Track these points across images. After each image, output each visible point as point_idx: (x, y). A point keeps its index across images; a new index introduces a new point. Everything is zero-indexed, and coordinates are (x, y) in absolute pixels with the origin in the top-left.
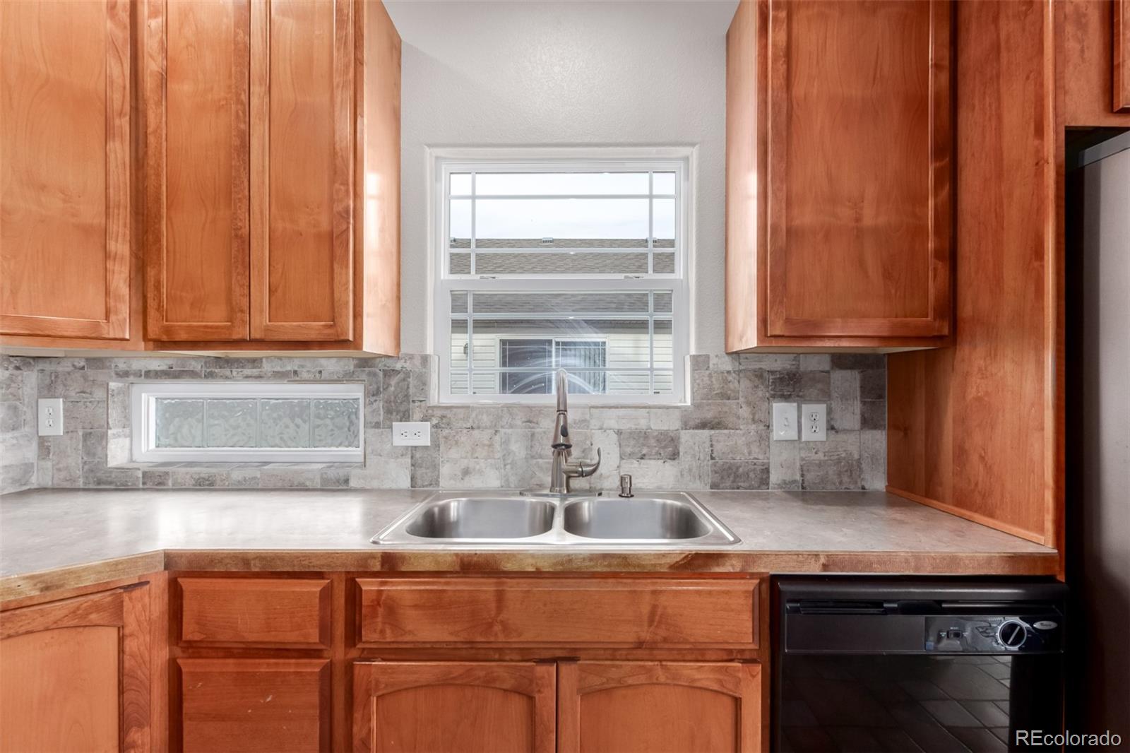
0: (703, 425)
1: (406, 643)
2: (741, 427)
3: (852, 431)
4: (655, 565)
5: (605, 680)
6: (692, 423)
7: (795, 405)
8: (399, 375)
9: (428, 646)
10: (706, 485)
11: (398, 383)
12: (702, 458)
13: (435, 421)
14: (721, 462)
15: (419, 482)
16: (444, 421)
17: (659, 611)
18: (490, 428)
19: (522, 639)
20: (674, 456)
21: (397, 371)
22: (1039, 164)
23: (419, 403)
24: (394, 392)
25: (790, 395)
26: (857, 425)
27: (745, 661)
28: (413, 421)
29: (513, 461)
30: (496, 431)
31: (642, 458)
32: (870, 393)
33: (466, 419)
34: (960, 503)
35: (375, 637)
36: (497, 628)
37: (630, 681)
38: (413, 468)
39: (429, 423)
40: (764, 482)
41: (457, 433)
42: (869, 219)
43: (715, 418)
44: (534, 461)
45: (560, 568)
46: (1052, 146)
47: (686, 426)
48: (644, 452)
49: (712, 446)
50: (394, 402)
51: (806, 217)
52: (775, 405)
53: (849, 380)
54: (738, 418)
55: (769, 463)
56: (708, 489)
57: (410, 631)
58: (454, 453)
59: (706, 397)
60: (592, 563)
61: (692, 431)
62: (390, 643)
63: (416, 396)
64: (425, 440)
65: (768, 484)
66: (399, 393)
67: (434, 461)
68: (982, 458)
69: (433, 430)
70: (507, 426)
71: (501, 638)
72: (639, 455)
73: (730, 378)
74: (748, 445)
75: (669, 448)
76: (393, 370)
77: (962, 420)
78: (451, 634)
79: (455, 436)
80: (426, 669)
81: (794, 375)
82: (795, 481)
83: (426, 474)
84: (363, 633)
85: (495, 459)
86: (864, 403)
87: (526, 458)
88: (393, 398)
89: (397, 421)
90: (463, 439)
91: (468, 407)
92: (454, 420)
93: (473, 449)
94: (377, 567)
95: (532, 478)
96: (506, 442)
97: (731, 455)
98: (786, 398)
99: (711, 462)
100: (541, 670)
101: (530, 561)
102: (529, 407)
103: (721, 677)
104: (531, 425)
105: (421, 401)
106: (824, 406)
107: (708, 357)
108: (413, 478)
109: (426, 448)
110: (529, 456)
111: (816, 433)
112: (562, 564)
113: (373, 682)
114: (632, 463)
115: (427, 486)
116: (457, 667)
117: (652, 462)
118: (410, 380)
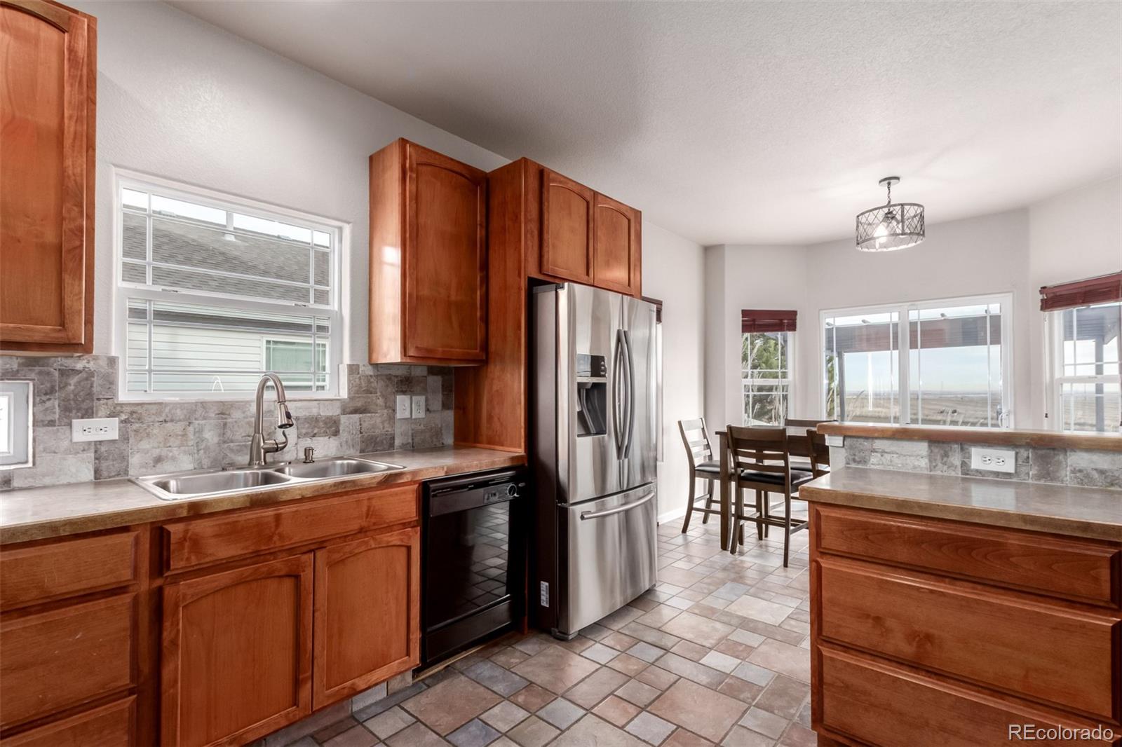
0: (355, 411)
1: (207, 563)
2: (379, 411)
3: (438, 411)
4: (369, 484)
5: (342, 554)
6: (348, 410)
7: (409, 396)
8: (80, 375)
9: (224, 561)
10: (357, 450)
11: (79, 382)
12: (354, 433)
13: (124, 417)
14: (366, 435)
15: (105, 474)
16: (134, 416)
17: (372, 509)
18: (184, 420)
19: (293, 541)
20: (336, 433)
21: (77, 370)
22: (520, 289)
23: (105, 400)
24: (73, 391)
25: (406, 391)
26: (440, 408)
27: (412, 527)
28: (97, 417)
29: (206, 446)
30: (190, 423)
31: (314, 436)
32: (446, 389)
33: (159, 413)
34: (489, 443)
35: (182, 564)
36: (276, 538)
37: (356, 551)
38: (97, 461)
39: (117, 419)
40: (392, 445)
41: (149, 426)
42: (453, 298)
43: (363, 406)
44: (226, 445)
45: (316, 494)
46: (523, 284)
47: (344, 412)
48: (315, 432)
49: (361, 424)
50: (73, 400)
51: (425, 292)
52: (398, 397)
53: (435, 382)
54: (377, 405)
55: (394, 434)
56: (358, 454)
57: (210, 554)
58: (145, 445)
59: (357, 392)
60: (335, 488)
61: (348, 416)
62: (196, 565)
63: (101, 394)
64: (113, 434)
65: (393, 447)
66: (80, 392)
67: (122, 453)
68: (499, 419)
69: (122, 425)
70: (201, 418)
71: (278, 544)
72: (312, 434)
73: (372, 380)
74: (383, 422)
75: (331, 427)
76: (73, 370)
77: (491, 401)
78: (243, 549)
79: (146, 429)
80: (224, 577)
81: (409, 378)
82: (408, 443)
83: (113, 465)
84: (172, 563)
85: (188, 446)
86: (443, 395)
87: (218, 443)
88: (72, 396)
89: (78, 418)
90: (155, 431)
91: (160, 404)
92: (146, 415)
93: (165, 439)
94: (184, 513)
95: (223, 459)
96: (199, 431)
97: (373, 430)
98: (404, 392)
99: (360, 435)
100: (305, 557)
101: (298, 492)
102: (222, 402)
103: (402, 537)
104: (224, 416)
105: (107, 399)
106: (424, 397)
107: (358, 365)
108: (96, 472)
109: (114, 441)
110: (221, 442)
111: (419, 414)
112: (318, 491)
113: (181, 597)
114: (306, 441)
115: (114, 476)
116: (246, 570)
117: (321, 439)
118: (95, 379)
